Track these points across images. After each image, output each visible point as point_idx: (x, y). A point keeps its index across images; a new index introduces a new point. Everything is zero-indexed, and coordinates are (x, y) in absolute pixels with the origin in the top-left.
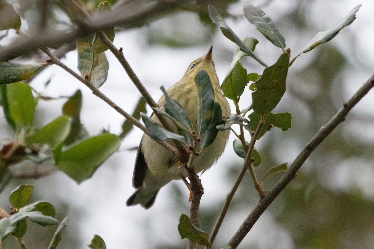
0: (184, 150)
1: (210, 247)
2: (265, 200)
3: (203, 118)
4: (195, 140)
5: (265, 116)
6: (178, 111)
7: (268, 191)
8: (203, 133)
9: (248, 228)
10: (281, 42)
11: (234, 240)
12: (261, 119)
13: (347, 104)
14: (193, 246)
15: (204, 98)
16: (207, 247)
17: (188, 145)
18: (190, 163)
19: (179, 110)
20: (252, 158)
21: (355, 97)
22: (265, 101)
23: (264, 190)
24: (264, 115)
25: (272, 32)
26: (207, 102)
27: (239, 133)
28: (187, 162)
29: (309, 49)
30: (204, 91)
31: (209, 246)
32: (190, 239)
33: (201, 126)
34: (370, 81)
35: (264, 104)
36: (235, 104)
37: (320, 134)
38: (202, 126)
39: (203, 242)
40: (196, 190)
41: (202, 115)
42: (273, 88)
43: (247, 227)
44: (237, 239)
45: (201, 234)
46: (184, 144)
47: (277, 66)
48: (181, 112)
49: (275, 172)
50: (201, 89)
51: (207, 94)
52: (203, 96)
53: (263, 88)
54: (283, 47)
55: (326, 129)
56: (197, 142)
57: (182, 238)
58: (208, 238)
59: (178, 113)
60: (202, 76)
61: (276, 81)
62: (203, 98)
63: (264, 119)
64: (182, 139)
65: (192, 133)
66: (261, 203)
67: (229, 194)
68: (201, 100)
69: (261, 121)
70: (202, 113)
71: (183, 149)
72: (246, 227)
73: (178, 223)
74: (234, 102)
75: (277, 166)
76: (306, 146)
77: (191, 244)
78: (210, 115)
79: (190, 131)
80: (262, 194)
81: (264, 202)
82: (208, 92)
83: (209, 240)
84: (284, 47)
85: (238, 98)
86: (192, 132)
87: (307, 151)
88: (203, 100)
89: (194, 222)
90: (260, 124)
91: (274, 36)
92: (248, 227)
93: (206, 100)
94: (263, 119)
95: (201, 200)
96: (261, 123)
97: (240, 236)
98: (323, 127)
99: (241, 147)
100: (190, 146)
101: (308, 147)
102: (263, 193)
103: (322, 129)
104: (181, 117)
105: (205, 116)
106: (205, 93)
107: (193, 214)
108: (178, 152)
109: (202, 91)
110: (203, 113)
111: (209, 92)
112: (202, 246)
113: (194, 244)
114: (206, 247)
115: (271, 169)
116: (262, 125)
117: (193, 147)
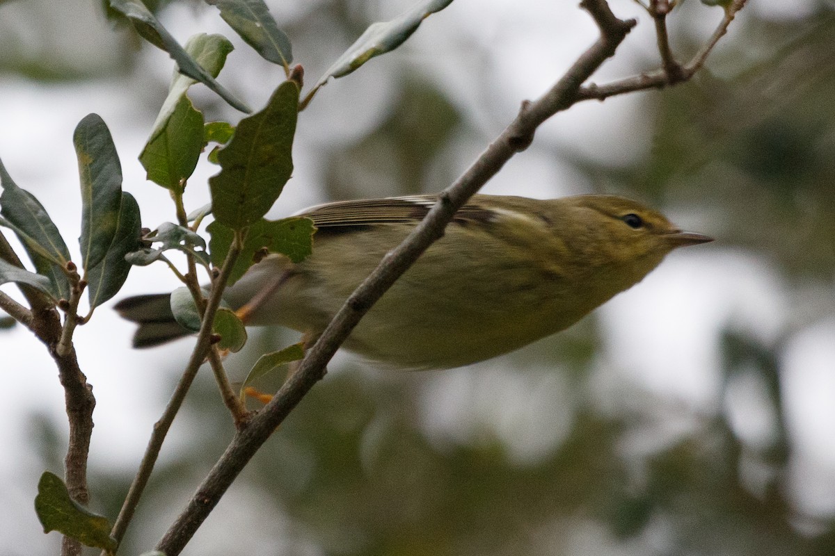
0: (49, 311)
1: (114, 552)
2: (251, 434)
3: (94, 230)
4: (75, 286)
5: (246, 230)
6: (33, 213)
7: (257, 413)
8: (93, 266)
9: (208, 504)
10: (281, 50)
11: (174, 533)
12: (235, 239)
13: (451, 196)
14: (73, 548)
15: (96, 182)
16: (108, 551)
17: (59, 297)
18: (63, 344)
19: (36, 212)
20: (215, 334)
21: (469, 179)
22: (243, 196)
23: (246, 410)
24: (243, 229)
25: (258, 25)
26: (103, 193)
27: (184, 271)
28: (56, 342)
29: (348, 67)
30: (96, 165)
31: (112, 549)
32: (65, 532)
33: (89, 250)
34: (505, 141)
35: (242, 203)
36: (173, 198)
37: (383, 272)
38: (91, 249)
39: (97, 539)
40: (81, 410)
41: (91, 224)
42: (263, 165)
43: (206, 501)
44: (182, 530)
45: (93, 522)
46: (49, 296)
47: (268, 112)
48: (39, 215)
49: (274, 364)
50: (91, 161)
51: (104, 172)
52: (94, 178)
53: (236, 167)
54: (284, 60)
55: (397, 258)
56: (78, 289)
57: (47, 531)
58: (110, 531)
59: (32, 219)
60: (91, 128)
61: (270, 148)
62: (94, 184)
63: (242, 237)
64: (43, 283)
65: (66, 267)
66: (240, 443)
67: (159, 422)
68: (90, 187)
69: (234, 244)
70: (91, 220)
71: (47, 309)
72: (202, 502)
73: (36, 493)
74: (172, 194)
75: (278, 351)
76: (350, 300)
77: (70, 544)
78: (111, 224)
79: (60, 260)
80: (242, 420)
81: (247, 438)
82: (106, 167)
83: (112, 534)
84: (289, 62)
85: (182, 184)
86: (67, 264)
87: (351, 312)
88: (93, 188)
89: (76, 489)
90: (231, 250)
91: (264, 34)
92: (210, 502)
93: (100, 188)
94: (238, 240)
95: (92, 436)
96: (236, 246)
97: (188, 524)
98: (390, 254)
99: (190, 306)
100: (62, 299)
101: (355, 303)
102: (244, 416)
103: (390, 258)
104: (38, 228)
105: (99, 225)
106: (99, 170)
107: (72, 471)
108: (34, 316)
109: (91, 165)
110: (94, 220)
111: (108, 166)
112: (96, 548)
113: (78, 545)
114: (104, 551)
115: (265, 357)
116: (236, 253)
117: (70, 302)
